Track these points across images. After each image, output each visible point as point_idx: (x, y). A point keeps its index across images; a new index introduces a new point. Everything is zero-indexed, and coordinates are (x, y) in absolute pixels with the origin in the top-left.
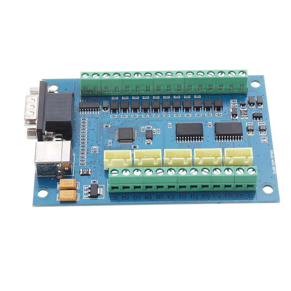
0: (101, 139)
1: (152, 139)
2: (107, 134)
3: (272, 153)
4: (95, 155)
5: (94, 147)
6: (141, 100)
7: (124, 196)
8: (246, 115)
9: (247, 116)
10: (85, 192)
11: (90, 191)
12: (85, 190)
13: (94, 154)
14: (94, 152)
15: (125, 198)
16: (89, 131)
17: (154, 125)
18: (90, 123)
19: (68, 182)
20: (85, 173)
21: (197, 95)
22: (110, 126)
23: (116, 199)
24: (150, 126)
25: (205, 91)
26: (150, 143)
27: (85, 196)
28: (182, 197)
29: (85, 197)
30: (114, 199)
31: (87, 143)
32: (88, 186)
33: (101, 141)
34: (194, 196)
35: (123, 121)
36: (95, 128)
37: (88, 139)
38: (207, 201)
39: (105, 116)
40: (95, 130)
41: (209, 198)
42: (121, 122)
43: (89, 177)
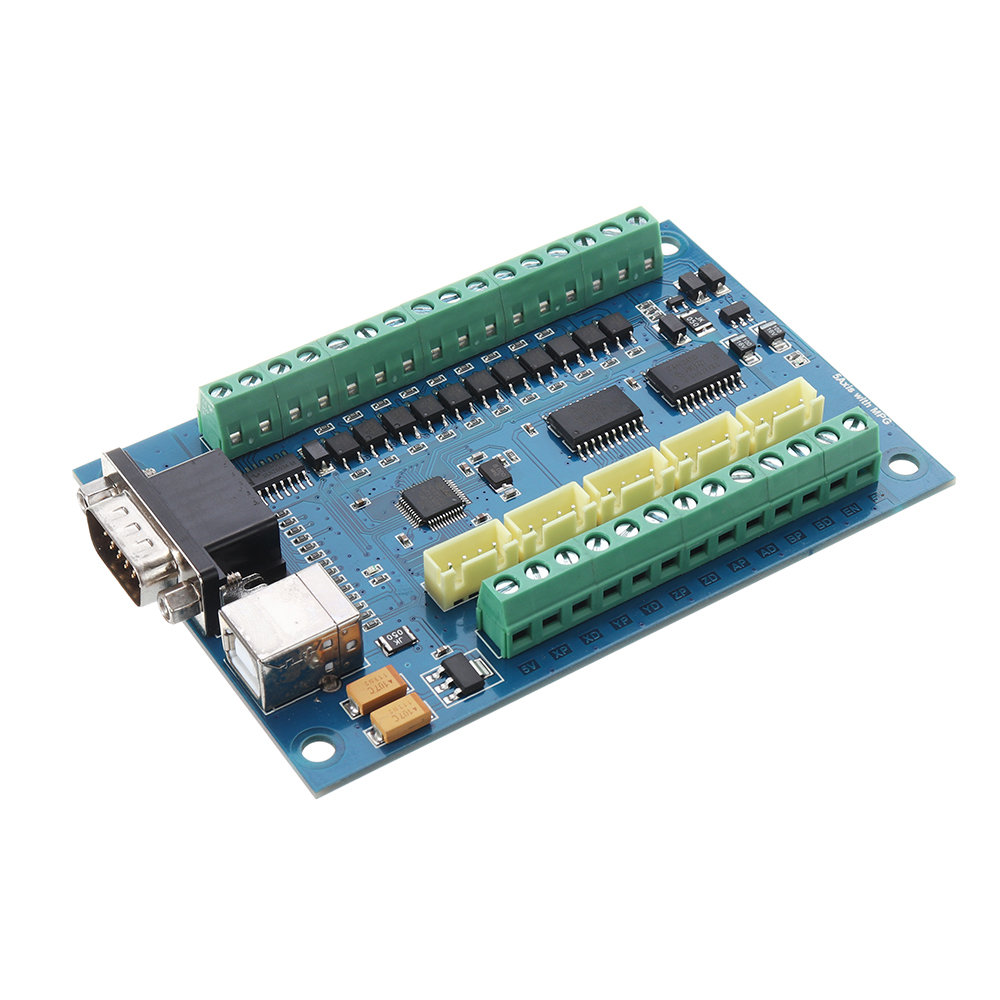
0: (371, 543)
1: (509, 481)
2: (376, 524)
3: (841, 381)
4: (387, 588)
5: (371, 569)
6: (400, 403)
7: (555, 650)
8: (703, 323)
9: (709, 324)
10: (439, 691)
11: (450, 680)
12: (433, 685)
13: (383, 588)
14: (380, 581)
15: (560, 652)
16: (321, 538)
17: (490, 447)
18: (305, 517)
19: (376, 683)
20: (397, 642)
21: (540, 329)
22: (369, 503)
23: (538, 667)
24: (480, 453)
25: (557, 309)
26: (514, 494)
27: (446, 699)
28: (709, 580)
29: (448, 702)
30: (532, 670)
31: (341, 568)
32: (435, 671)
33: (375, 547)
34: (737, 562)
35: (397, 474)
36: (331, 522)
37: (334, 559)
38: (751, 573)
39: (335, 483)
40: (336, 528)
41: (778, 550)
42: (392, 479)
43: (418, 649)
